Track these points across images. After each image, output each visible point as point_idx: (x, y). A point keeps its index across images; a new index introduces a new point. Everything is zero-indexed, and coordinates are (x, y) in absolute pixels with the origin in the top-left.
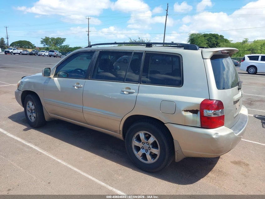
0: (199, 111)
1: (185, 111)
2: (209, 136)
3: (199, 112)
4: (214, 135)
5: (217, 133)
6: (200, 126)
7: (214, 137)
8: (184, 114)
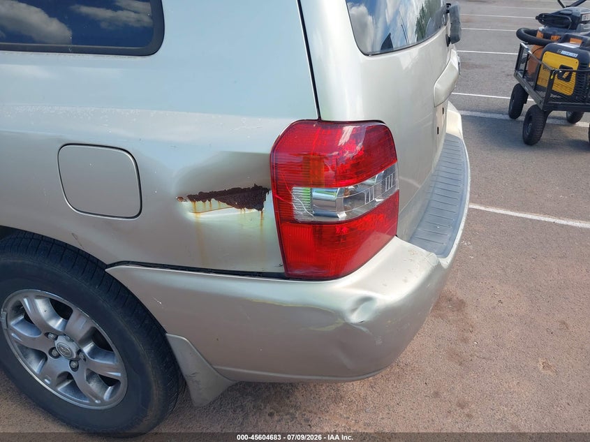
0: (267, 191)
1: (193, 198)
2: (331, 315)
3: (269, 197)
4: (354, 310)
5: (367, 299)
6: (282, 270)
7: (355, 318)
8: (191, 216)
